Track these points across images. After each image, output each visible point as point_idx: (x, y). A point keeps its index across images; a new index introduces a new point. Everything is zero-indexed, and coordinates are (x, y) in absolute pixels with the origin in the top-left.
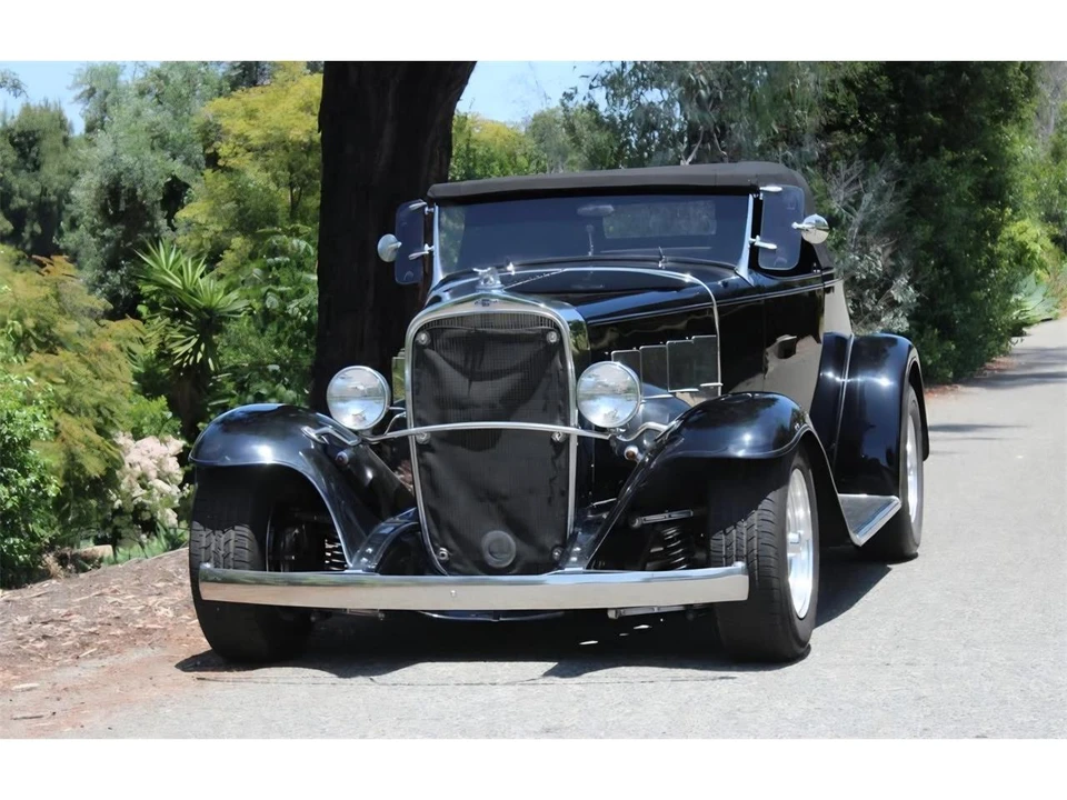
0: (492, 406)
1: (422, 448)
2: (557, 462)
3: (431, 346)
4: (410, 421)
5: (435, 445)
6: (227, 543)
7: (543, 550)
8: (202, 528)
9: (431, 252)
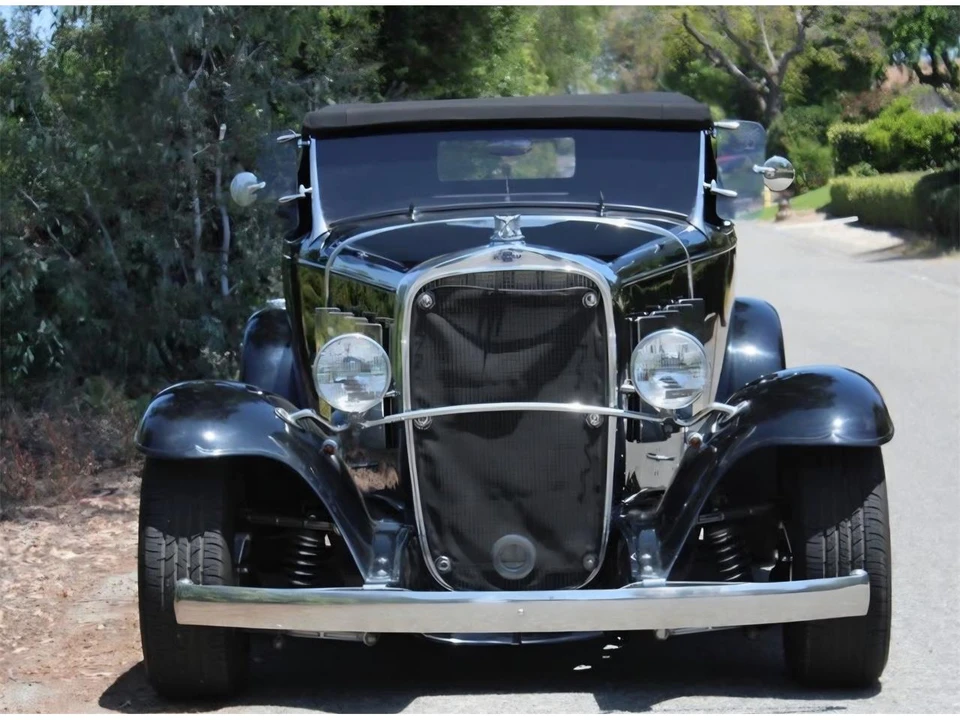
0: (513, 382)
1: (421, 434)
2: (592, 451)
3: (436, 309)
4: (407, 402)
5: (440, 431)
6: (194, 553)
7: (570, 557)
8: (161, 534)
9: (308, 195)
